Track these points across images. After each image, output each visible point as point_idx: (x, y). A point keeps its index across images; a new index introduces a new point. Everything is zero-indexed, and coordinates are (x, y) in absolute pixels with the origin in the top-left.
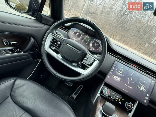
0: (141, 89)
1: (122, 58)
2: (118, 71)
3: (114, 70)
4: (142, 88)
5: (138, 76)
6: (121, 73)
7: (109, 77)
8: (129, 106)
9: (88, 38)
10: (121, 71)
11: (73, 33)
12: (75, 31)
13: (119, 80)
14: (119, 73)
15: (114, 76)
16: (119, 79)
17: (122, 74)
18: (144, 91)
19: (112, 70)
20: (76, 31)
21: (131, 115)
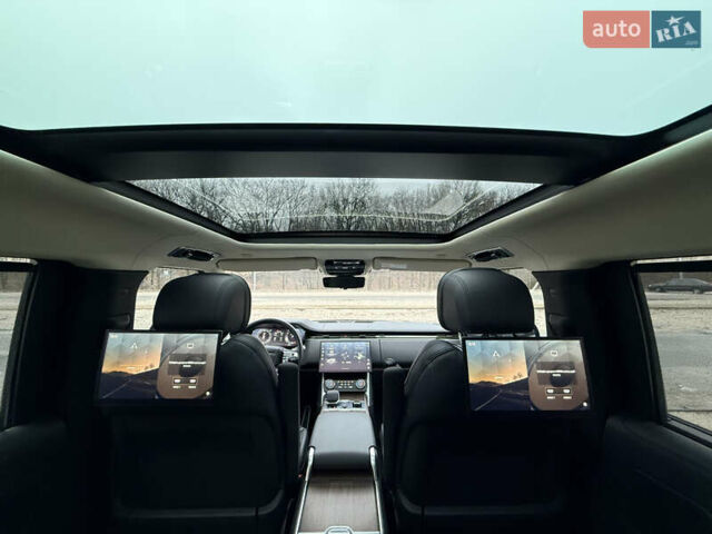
0: (359, 358)
1: (328, 336)
2: (328, 353)
3: (324, 354)
5: (351, 345)
7: (322, 365)
9: (280, 333)
10: (332, 350)
12: (259, 332)
13: (334, 361)
15: (328, 360)
17: (334, 353)
18: (363, 358)
21: (368, 393)
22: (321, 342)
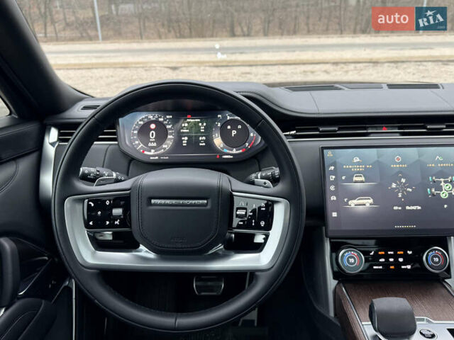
0: (444, 195)
1: (336, 129)
4: (446, 191)
5: (416, 158)
6: (362, 182)
7: (335, 215)
9: (196, 124)
10: (359, 172)
11: (136, 132)
12: (137, 124)
13: (368, 205)
14: (359, 183)
15: (350, 202)
16: (368, 202)
19: (332, 188)
20: (142, 123)
22: (323, 148)
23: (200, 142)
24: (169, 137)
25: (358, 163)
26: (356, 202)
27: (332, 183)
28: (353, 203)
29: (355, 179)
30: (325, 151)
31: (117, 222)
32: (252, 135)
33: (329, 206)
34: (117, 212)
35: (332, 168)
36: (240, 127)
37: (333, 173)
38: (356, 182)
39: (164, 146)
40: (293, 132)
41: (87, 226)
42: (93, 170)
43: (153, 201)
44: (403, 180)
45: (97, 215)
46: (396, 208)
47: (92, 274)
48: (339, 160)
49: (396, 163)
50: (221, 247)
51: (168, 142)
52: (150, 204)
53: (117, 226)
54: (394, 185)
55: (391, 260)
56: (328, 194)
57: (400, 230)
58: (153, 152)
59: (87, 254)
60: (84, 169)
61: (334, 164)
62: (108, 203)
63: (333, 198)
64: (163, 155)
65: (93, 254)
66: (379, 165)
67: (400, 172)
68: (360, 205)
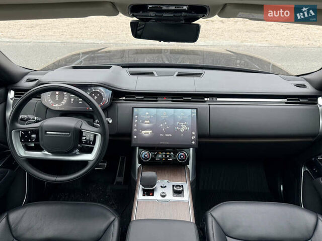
0: (182, 130)
1: (143, 97)
2: (143, 122)
3: (137, 123)
4: (183, 128)
5: (173, 113)
6: (148, 123)
7: (135, 137)
8: (182, 157)
10: (147, 119)
15: (142, 132)
16: (150, 132)
17: (150, 123)
18: (187, 130)
19: (135, 125)
21: (190, 166)
22: (133, 108)
23: (79, 101)
24: (65, 98)
25: (148, 115)
26: (145, 132)
27: (135, 123)
28: (143, 132)
29: (145, 122)
30: (134, 109)
31: (34, 140)
32: (104, 99)
33: (133, 133)
34: (34, 136)
35: (136, 117)
36: (98, 95)
37: (137, 119)
38: (146, 123)
39: (63, 103)
40: (124, 98)
41: (21, 141)
42: (26, 116)
43: (47, 132)
44: (166, 123)
45: (25, 138)
46: (161, 135)
47: (24, 160)
48: (140, 113)
49: (163, 115)
50: (77, 150)
51: (64, 100)
52: (46, 134)
53: (34, 142)
54: (161, 125)
55: (164, 156)
56: (133, 127)
57: (162, 144)
58: (57, 105)
59: (21, 152)
60: (21, 116)
61: (137, 115)
62: (29, 132)
63: (135, 130)
64: (61, 107)
65: (24, 152)
66: (156, 116)
67: (165, 119)
68: (146, 133)
